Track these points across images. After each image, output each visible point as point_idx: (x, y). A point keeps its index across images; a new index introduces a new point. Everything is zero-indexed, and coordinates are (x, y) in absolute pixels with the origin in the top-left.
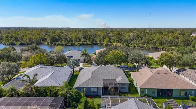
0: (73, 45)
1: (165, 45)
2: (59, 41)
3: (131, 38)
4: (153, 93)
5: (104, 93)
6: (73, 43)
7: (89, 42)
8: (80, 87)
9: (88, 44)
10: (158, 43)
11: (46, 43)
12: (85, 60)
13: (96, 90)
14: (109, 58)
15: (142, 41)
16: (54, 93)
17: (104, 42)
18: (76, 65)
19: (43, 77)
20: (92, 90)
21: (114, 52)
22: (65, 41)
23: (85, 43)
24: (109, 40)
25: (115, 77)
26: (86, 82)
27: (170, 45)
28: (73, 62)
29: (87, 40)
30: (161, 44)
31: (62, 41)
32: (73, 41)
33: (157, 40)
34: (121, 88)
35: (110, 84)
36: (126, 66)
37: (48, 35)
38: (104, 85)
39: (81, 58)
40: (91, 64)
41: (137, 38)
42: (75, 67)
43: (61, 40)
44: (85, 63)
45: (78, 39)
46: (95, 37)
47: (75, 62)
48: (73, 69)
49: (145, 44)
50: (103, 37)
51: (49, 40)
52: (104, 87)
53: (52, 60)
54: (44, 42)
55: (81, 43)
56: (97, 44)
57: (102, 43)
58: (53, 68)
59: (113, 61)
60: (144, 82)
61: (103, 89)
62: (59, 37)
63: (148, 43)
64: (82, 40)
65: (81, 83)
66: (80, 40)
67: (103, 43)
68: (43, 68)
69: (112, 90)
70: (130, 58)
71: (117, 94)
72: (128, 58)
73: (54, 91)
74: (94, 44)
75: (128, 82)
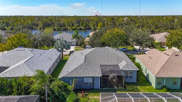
0: (66, 30)
1: (161, 28)
2: (52, 26)
3: (125, 22)
4: (175, 83)
5: (102, 85)
6: (66, 28)
7: (82, 27)
8: (67, 76)
9: (81, 29)
10: (153, 27)
11: (38, 29)
12: (77, 43)
13: (91, 81)
14: (106, 38)
15: (137, 25)
16: (24, 89)
17: (97, 26)
18: (64, 47)
19: (17, 62)
20: (86, 80)
21: (113, 31)
22: (58, 26)
23: (79, 28)
24: (103, 24)
25: (116, 62)
26: (76, 69)
27: (166, 28)
28: (61, 44)
29: (80, 25)
30: (156, 27)
31: (55, 26)
32: (66, 26)
33: (152, 24)
34: (127, 77)
35: (112, 72)
36: (126, 49)
37: (40, 21)
38: (102, 74)
39: (72, 41)
40: (85, 47)
41: (131, 22)
42: (64, 50)
43: (53, 25)
44: (78, 47)
45: (71, 24)
46: (88, 22)
47: (64, 44)
48: (62, 53)
49: (140, 28)
50: (97, 22)
51: (41, 25)
52: (103, 76)
53: (36, 42)
54: (36, 27)
55: (74, 27)
56: (91, 29)
57: (95, 27)
58: (34, 51)
59: (112, 42)
60: (160, 68)
61: (101, 79)
62: (51, 22)
63: (143, 26)
64: (76, 25)
65: (69, 71)
66: (73, 25)
67: (97, 28)
68: (19, 51)
69: (114, 80)
70: (131, 39)
71: (122, 85)
72: (128, 39)
73: (25, 84)
74: (88, 29)
75: (136, 68)
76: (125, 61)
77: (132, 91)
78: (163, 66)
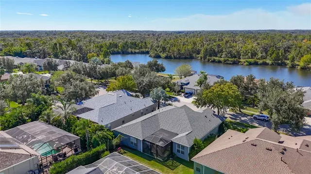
0: (237, 64)
6: (237, 60)
7: (269, 60)
13: (135, 141)
20: (131, 140)
22: (227, 56)
43: (220, 54)
45: (249, 54)
55: (253, 60)
56: (285, 64)
64: (259, 55)
65: (123, 126)
66: (253, 56)
74: (279, 65)
75: (188, 144)
76: (190, 131)
77: (167, 166)
78: (215, 152)
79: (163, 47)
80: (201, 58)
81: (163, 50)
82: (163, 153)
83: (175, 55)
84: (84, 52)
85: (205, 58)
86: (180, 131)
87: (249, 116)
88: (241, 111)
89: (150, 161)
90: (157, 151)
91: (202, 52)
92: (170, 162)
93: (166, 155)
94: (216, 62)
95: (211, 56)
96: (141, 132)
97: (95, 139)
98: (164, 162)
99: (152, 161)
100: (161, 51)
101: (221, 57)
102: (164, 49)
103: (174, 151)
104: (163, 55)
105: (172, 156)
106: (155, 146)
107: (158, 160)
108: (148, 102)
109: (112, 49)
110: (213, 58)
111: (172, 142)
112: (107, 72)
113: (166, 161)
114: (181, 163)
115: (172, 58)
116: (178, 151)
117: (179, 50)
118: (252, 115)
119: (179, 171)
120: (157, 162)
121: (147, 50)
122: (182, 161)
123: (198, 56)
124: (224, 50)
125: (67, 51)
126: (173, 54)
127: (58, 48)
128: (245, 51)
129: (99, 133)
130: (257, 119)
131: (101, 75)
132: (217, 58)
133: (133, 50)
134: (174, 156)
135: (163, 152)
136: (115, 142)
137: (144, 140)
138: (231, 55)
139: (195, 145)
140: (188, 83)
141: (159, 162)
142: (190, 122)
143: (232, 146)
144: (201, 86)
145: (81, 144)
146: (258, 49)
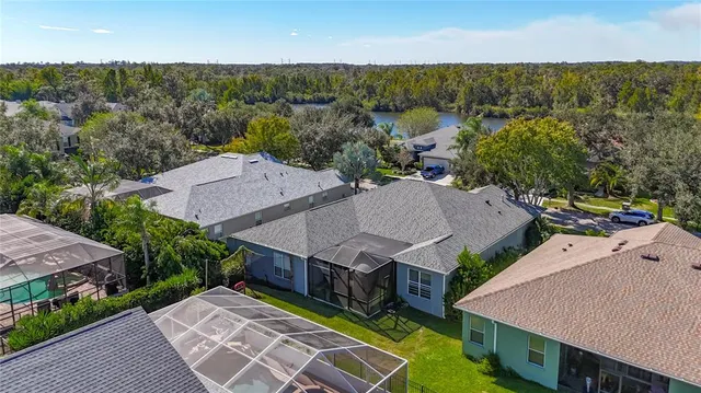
2: (499, 103)
20: (275, 264)
60: (511, 285)
71: (362, 305)
75: (442, 267)
76: (445, 236)
77: (379, 331)
78: (528, 283)
79: (368, 86)
80: (460, 109)
81: (369, 93)
82: (370, 294)
83: (398, 103)
84: (181, 93)
85: (468, 108)
86: (417, 234)
87: (596, 215)
88: (574, 206)
89: (329, 317)
90: (350, 288)
91: (461, 95)
92: (387, 321)
93: (375, 301)
94: (496, 117)
95: (481, 103)
96: (304, 238)
97: (168, 255)
98: (370, 320)
99: (336, 318)
100: (365, 97)
101: (507, 107)
102: (371, 91)
103: (399, 293)
104: (369, 104)
105: (394, 303)
106: (345, 276)
107: (354, 314)
108: (330, 179)
109: (250, 93)
110: (487, 107)
111: (394, 263)
112: (228, 120)
113: (377, 317)
114: (422, 323)
115: (391, 110)
116: (413, 290)
117: (407, 91)
118: (606, 214)
119: (417, 345)
120: (351, 320)
121: (331, 95)
122: (424, 318)
123: (452, 105)
124: (512, 90)
125: (139, 90)
126: (394, 101)
127: (119, 82)
128: (563, 92)
129: (184, 241)
130: (620, 222)
131: (213, 131)
132: (496, 109)
133: (299, 96)
134: (399, 304)
135: (367, 291)
136: (228, 267)
137: (310, 259)
138: (531, 101)
139: (464, 268)
140: (433, 146)
141: (354, 319)
142: (445, 212)
143: (579, 263)
144: (465, 148)
145: (127, 273)
146: (594, 88)
